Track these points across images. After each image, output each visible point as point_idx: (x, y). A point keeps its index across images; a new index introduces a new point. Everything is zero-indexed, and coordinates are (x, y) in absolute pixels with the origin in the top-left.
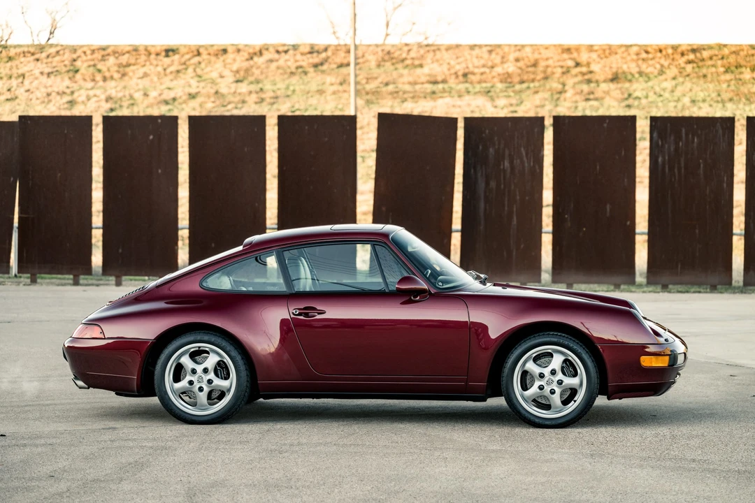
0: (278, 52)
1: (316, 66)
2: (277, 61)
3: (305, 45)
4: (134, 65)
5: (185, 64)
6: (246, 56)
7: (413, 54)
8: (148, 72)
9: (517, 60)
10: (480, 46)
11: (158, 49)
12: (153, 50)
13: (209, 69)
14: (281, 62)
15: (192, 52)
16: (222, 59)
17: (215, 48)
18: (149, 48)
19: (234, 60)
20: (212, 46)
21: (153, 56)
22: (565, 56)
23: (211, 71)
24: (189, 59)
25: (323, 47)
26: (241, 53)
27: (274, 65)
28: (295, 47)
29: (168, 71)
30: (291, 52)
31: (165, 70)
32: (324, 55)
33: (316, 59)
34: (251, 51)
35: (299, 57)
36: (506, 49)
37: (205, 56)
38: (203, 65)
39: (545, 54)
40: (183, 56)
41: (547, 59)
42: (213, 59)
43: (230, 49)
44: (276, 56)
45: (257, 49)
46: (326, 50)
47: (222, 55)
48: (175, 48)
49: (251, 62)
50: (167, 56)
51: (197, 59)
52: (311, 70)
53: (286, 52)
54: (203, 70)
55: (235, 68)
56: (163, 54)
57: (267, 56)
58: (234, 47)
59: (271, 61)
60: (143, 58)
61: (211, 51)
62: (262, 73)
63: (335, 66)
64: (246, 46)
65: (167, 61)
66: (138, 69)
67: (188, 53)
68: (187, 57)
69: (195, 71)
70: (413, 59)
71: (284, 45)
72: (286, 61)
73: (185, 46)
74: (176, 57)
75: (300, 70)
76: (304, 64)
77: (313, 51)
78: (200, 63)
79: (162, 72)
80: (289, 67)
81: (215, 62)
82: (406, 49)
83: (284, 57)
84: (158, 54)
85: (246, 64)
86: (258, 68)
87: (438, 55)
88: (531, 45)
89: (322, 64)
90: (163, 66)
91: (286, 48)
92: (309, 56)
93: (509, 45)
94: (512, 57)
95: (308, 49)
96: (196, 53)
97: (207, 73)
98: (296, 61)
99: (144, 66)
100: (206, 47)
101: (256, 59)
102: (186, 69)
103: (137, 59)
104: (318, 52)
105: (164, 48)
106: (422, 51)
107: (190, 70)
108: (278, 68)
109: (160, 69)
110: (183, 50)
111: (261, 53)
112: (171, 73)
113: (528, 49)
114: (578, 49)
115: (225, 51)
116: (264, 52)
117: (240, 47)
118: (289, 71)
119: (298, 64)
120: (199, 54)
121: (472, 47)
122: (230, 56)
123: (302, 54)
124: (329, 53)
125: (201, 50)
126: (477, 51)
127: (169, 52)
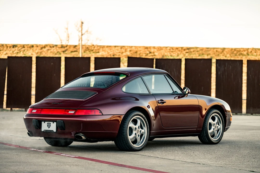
0: (51, 47)
1: (64, 52)
2: (51, 50)
3: (60, 45)
4: (2, 50)
5: (19, 50)
6: (40, 48)
7: (96, 48)
8: (7, 53)
9: (130, 51)
10: (118, 46)
11: (10, 45)
12: (8, 46)
13: (28, 52)
14: (52, 50)
15: (22, 46)
16: (32, 49)
17: (29, 45)
18: (7, 45)
19: (36, 49)
20: (28, 45)
21: (9, 48)
22: (146, 50)
23: (29, 53)
24: (21, 49)
25: (65, 46)
26: (38, 47)
27: (49, 51)
28: (56, 46)
29: (14, 52)
30: (55, 47)
31: (13, 52)
32: (66, 48)
33: (63, 49)
34: (42, 46)
35: (58, 49)
36: (126, 47)
37: (26, 48)
38: (26, 51)
39: (139, 49)
40: (19, 48)
41: (140, 51)
42: (29, 49)
43: (34, 46)
44: (50, 48)
45: (44, 46)
46: (67, 46)
47: (32, 48)
48: (16, 45)
49: (42, 50)
50: (13, 47)
51: (23, 49)
52: (62, 53)
53: (53, 47)
54: (26, 52)
55: (37, 52)
56: (12, 47)
57: (47, 48)
58: (36, 46)
59: (48, 50)
60: (5, 48)
61: (28, 46)
62: (46, 54)
63: (70, 52)
64: (40, 45)
65: (13, 49)
66: (4, 52)
67: (20, 47)
68: (20, 48)
69: (23, 52)
70: (96, 50)
71: (52, 45)
72: (54, 50)
73: (19, 45)
74: (17, 48)
75: (58, 53)
76: (60, 51)
77: (62, 47)
78: (24, 50)
79: (12, 53)
80: (54, 52)
81: (30, 50)
82: (93, 47)
83: (53, 49)
84: (10, 47)
85: (40, 51)
86: (44, 52)
87: (104, 49)
88: (135, 46)
89: (65, 51)
90: (12, 51)
91: (53, 46)
92: (61, 48)
93: (127, 46)
94: (128, 50)
95: (60, 46)
96: (23, 47)
97: (27, 53)
98: (57, 50)
99: (6, 51)
100: (27, 45)
101: (43, 49)
102: (20, 52)
103: (3, 49)
104: (64, 47)
105: (12, 45)
106: (99, 47)
107: (22, 52)
108: (51, 52)
109: (11, 52)
110: (19, 46)
111: (45, 47)
112: (15, 53)
113: (134, 48)
114: (150, 47)
115: (33, 46)
116: (46, 47)
117: (38, 45)
118: (55, 53)
119: (58, 51)
120: (24, 47)
121: (115, 47)
122: (35, 48)
123: (59, 48)
124: (68, 47)
125: (25, 46)
126: (117, 48)
127: (14, 46)
